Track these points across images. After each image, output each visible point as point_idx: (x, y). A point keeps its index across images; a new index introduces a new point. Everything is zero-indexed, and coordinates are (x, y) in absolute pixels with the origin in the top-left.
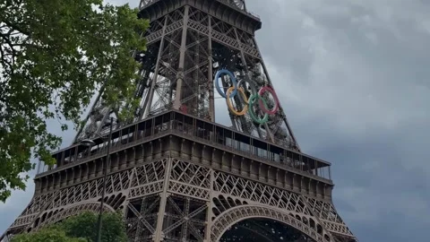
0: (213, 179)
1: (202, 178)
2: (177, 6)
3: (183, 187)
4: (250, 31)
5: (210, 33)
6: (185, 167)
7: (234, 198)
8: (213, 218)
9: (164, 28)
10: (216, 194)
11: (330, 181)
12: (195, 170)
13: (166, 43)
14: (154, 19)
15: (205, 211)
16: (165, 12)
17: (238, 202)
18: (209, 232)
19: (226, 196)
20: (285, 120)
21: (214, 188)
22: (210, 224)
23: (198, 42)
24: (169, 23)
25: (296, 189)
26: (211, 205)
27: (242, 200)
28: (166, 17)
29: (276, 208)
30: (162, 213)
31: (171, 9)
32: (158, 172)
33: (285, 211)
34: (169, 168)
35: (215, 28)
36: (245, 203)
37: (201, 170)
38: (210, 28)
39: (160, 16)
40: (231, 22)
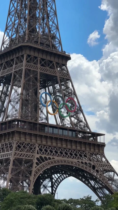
0: (37, 149)
1: (31, 149)
2: (21, 54)
3: (21, 154)
4: (64, 63)
5: (39, 69)
6: (23, 144)
7: (47, 157)
8: (36, 167)
9: (14, 66)
10: (38, 156)
11: (104, 143)
12: (28, 145)
13: (15, 76)
14: (9, 59)
15: (32, 164)
16: (14, 56)
17: (50, 158)
18: (33, 173)
19: (43, 156)
20: (82, 112)
21: (38, 153)
22: (34, 169)
23: (31, 76)
24: (16, 64)
25: (83, 149)
26: (35, 161)
27: (52, 157)
28: (15, 59)
29: (70, 159)
30: (11, 167)
31: (17, 55)
32: (10, 147)
33: (75, 160)
34: (14, 146)
35: (42, 65)
36: (53, 158)
37: (31, 145)
38: (39, 65)
39: (12, 58)
40: (52, 59)
